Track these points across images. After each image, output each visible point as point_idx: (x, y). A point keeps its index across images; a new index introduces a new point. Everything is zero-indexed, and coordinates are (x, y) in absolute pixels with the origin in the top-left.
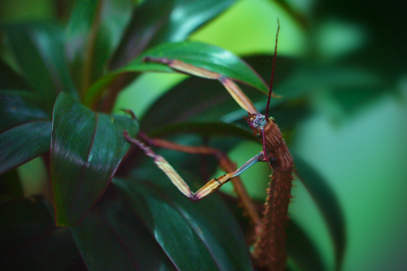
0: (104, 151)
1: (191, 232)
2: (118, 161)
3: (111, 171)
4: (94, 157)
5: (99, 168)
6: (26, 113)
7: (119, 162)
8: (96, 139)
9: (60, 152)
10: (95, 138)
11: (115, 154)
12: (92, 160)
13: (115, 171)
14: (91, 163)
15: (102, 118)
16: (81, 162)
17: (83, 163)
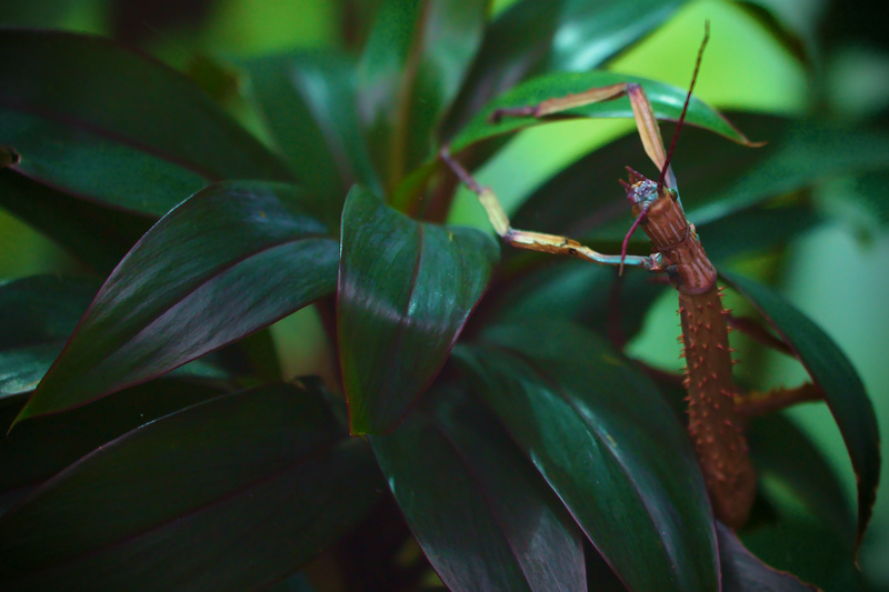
0: (438, 294)
1: (594, 443)
2: (464, 313)
3: (450, 332)
4: (418, 306)
5: (429, 327)
6: (286, 223)
7: (467, 316)
8: (423, 271)
9: (355, 297)
10: (420, 271)
11: (457, 300)
12: (416, 311)
13: (458, 332)
14: (413, 317)
15: (430, 231)
16: (395, 316)
17: (399, 319)
